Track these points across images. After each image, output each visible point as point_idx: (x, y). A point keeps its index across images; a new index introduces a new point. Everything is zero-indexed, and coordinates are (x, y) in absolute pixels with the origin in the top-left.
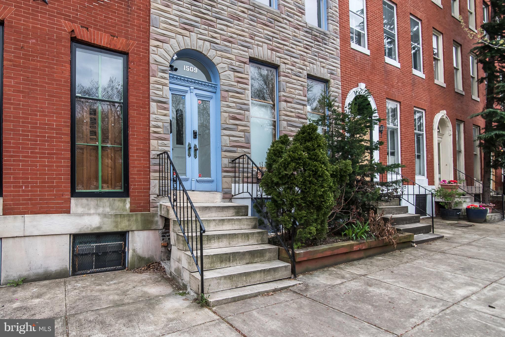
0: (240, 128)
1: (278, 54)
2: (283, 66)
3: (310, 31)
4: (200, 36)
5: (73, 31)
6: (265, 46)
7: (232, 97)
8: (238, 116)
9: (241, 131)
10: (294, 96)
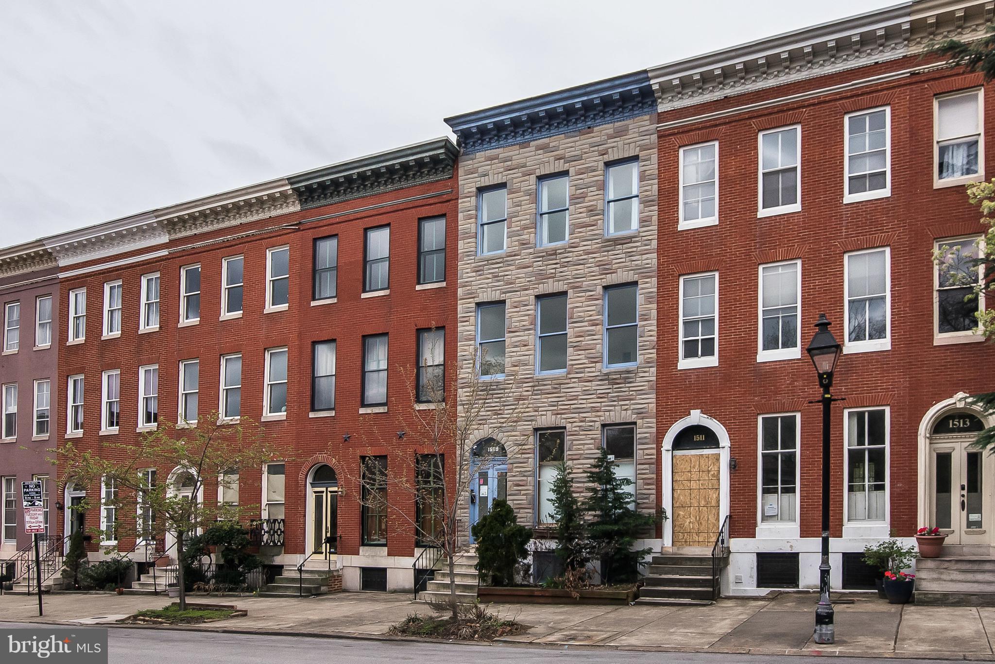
0: (523, 492)
1: (563, 416)
2: (568, 426)
3: (607, 377)
4: (490, 426)
5: (415, 450)
6: (549, 413)
7: (516, 467)
8: (521, 483)
9: (524, 495)
10: (582, 452)
